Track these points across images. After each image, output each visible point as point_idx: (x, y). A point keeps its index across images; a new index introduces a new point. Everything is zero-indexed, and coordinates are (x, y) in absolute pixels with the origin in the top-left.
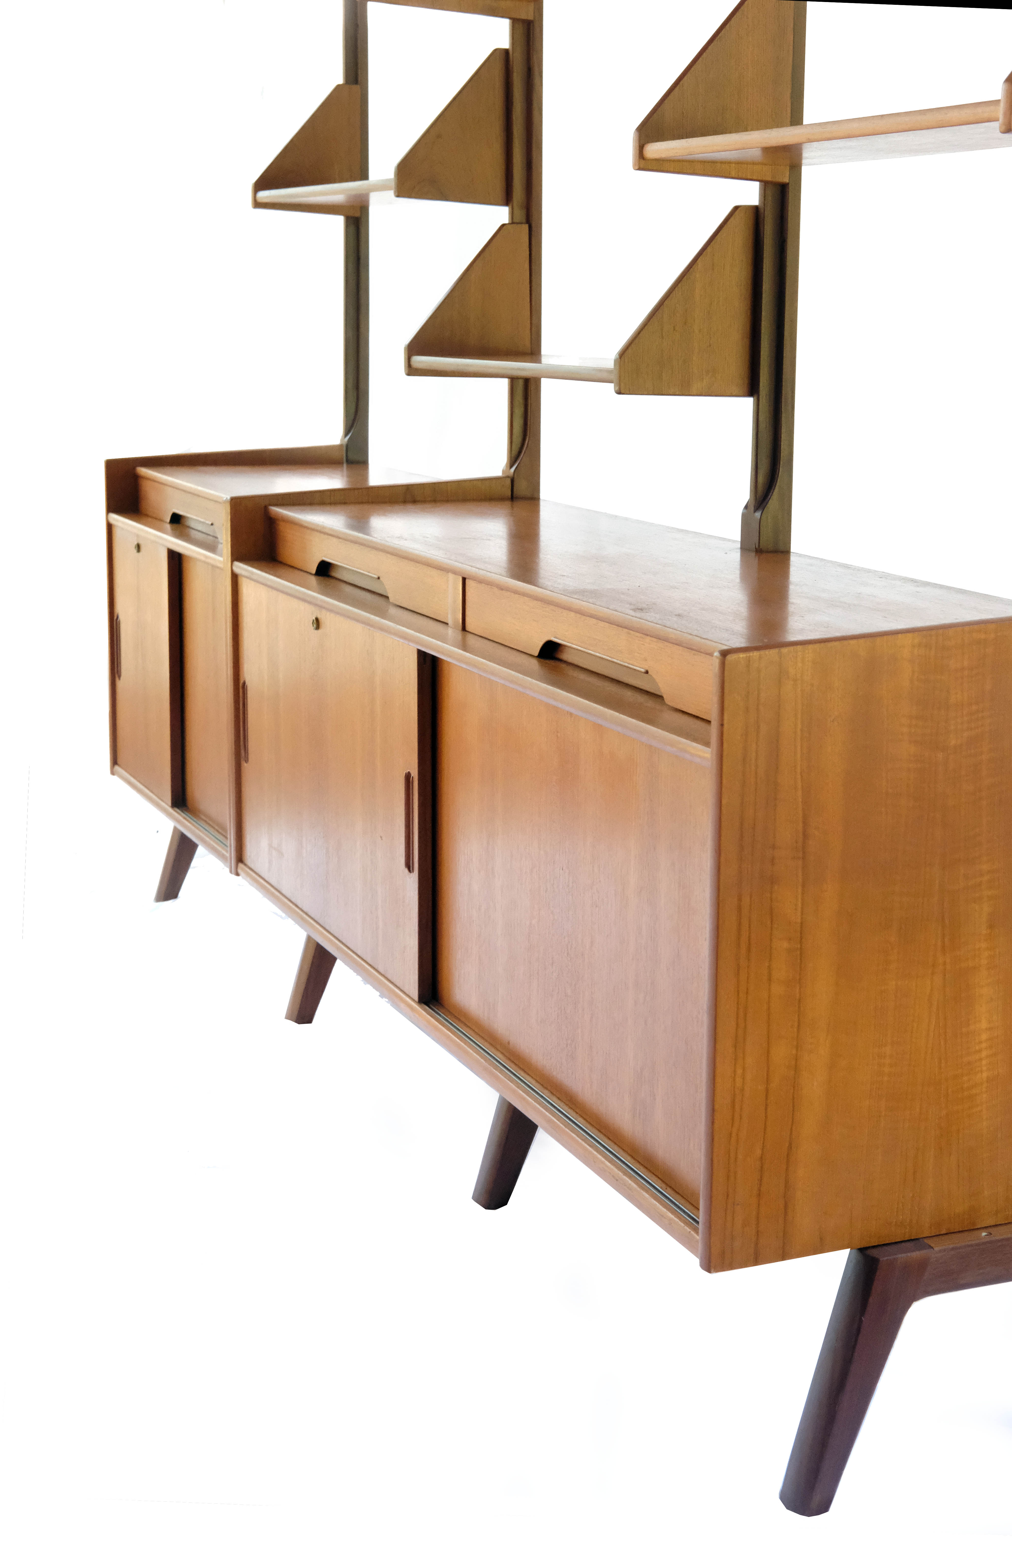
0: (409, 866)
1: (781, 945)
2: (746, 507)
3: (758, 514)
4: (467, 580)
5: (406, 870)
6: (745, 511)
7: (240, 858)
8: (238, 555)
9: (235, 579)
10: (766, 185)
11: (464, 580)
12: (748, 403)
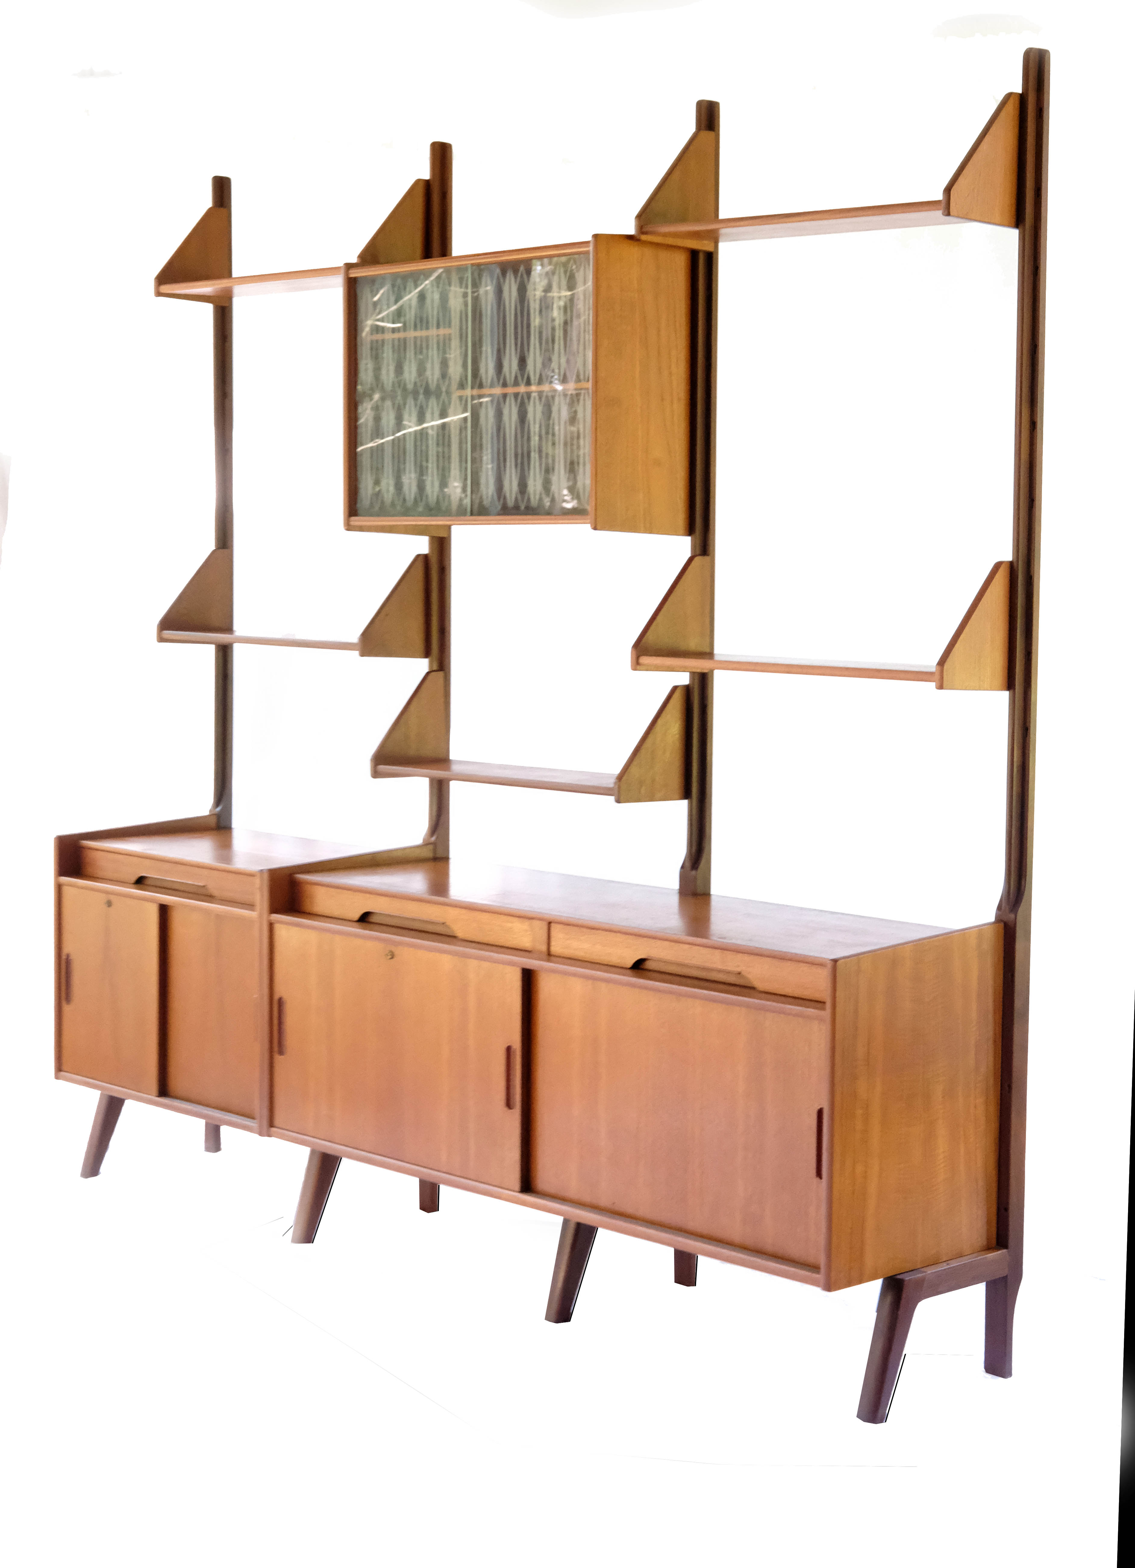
0: (509, 1104)
1: (859, 1112)
2: (682, 867)
3: (694, 872)
4: (552, 925)
5: (506, 1109)
6: (682, 870)
7: (271, 1124)
8: (275, 909)
9: (271, 926)
10: (693, 674)
11: (550, 923)
12: (685, 803)
